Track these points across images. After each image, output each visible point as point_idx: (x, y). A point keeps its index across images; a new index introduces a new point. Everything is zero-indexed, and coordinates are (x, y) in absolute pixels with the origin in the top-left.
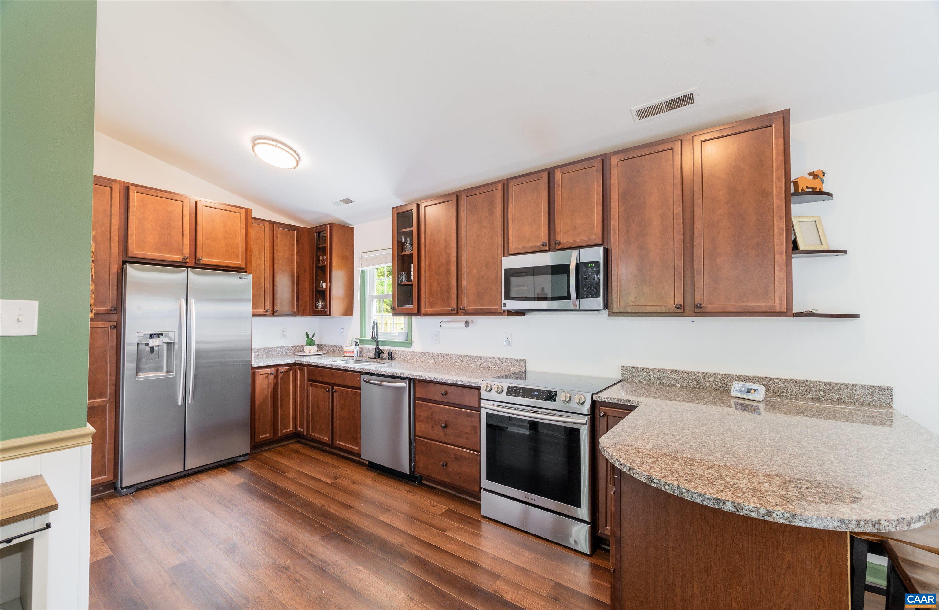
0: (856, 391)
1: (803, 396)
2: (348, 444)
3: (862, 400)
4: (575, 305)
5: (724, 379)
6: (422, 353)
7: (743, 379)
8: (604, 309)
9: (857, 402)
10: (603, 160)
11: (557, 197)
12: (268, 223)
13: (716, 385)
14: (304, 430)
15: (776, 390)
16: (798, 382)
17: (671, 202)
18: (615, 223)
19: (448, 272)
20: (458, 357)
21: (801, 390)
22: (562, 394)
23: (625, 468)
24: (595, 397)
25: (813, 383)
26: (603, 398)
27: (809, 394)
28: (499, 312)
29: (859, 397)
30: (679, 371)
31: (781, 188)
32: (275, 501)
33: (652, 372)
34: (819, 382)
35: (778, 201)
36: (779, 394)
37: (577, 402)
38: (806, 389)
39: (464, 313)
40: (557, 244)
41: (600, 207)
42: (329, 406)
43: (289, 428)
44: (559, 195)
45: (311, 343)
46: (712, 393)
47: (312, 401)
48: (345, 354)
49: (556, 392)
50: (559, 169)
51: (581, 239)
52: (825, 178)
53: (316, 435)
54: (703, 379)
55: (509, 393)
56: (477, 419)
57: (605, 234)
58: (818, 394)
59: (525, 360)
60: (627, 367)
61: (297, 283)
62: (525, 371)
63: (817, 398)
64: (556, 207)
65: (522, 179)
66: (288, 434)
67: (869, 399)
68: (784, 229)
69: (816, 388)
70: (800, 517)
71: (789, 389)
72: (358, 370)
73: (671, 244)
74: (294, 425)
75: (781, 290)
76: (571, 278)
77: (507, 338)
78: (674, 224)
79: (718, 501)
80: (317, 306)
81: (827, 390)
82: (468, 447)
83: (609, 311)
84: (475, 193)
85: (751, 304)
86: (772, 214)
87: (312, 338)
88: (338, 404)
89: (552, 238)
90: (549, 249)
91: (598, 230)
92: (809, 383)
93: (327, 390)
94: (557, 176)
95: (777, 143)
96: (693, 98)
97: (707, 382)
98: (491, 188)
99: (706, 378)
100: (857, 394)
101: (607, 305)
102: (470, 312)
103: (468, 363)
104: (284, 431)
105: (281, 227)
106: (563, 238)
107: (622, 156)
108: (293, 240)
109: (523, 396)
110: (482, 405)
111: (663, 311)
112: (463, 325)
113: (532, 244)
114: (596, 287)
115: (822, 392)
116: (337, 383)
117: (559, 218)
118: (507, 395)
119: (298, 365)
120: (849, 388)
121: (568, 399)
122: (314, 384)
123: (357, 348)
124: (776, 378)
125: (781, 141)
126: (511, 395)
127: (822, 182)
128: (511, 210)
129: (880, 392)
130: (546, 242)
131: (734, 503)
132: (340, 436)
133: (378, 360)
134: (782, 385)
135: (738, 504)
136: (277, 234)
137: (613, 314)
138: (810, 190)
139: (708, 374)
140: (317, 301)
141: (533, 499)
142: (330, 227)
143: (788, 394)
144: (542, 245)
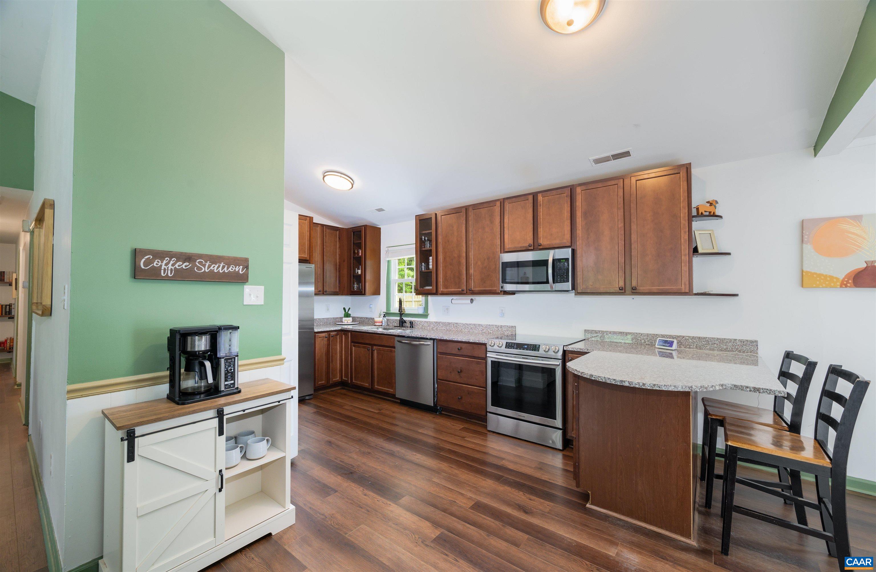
0: (736, 344)
1: (704, 347)
2: (384, 387)
3: (740, 349)
4: (552, 287)
5: (653, 337)
6: (436, 323)
7: (666, 337)
8: (572, 290)
9: (737, 350)
10: (571, 189)
11: (539, 213)
12: (320, 226)
13: (648, 341)
14: (348, 379)
15: (687, 344)
16: (701, 338)
17: (616, 220)
18: (579, 231)
19: (459, 263)
20: (464, 325)
21: (703, 343)
22: (543, 347)
23: (580, 373)
24: (565, 348)
25: (710, 339)
26: (570, 348)
27: (707, 346)
28: (497, 292)
29: (738, 347)
30: (624, 333)
31: (685, 213)
32: (344, 421)
33: (605, 333)
34: (714, 338)
35: (684, 222)
36: (689, 347)
37: (553, 351)
38: (706, 343)
39: (471, 293)
40: (539, 245)
41: (569, 221)
42: (369, 360)
43: (337, 378)
44: (541, 211)
45: (347, 315)
46: (646, 347)
47: (355, 357)
48: (376, 324)
49: (540, 345)
50: (541, 194)
51: (556, 242)
52: (717, 205)
53: (359, 383)
54: (640, 337)
55: (507, 347)
56: (484, 365)
57: (573, 239)
58: (713, 346)
59: (515, 327)
60: (588, 330)
61: (339, 270)
62: (515, 334)
63: (713, 348)
64: (539, 220)
65: (514, 199)
66: (336, 382)
67: (744, 348)
68: (687, 239)
69: (712, 342)
70: (657, 385)
71: (695, 343)
72: (393, 334)
73: (617, 248)
74: (340, 376)
75: (685, 279)
76: (549, 269)
77: (502, 311)
78: (619, 234)
79: (622, 381)
80: (353, 287)
81: (718, 343)
82: (478, 385)
83: (575, 292)
84: (480, 207)
85: (667, 287)
86: (680, 230)
87: (348, 311)
88: (377, 359)
89: (536, 241)
90: (534, 248)
91: (568, 236)
92: (707, 339)
93: (368, 349)
94: (539, 198)
95: (683, 185)
96: (629, 153)
97: (642, 339)
98: (492, 205)
99: (642, 337)
100: (737, 346)
101: (573, 288)
102: (476, 292)
103: (473, 329)
104: (334, 380)
105: (329, 229)
106: (543, 241)
107: (584, 187)
108: (337, 238)
109: (517, 349)
110: (488, 355)
111: (611, 291)
112: (469, 301)
113: (521, 245)
114: (566, 276)
115: (716, 345)
116: (376, 343)
117: (541, 227)
118: (506, 348)
119: (342, 332)
120: (732, 342)
121: (547, 350)
122: (357, 345)
123: (385, 319)
124: (687, 336)
125: (685, 183)
126: (508, 348)
127: (715, 207)
128: (506, 220)
129: (750, 344)
130: (531, 243)
131: (629, 382)
132: (378, 382)
133: (403, 328)
134: (691, 341)
135: (631, 382)
136: (326, 234)
137: (578, 294)
138: (708, 213)
139: (643, 334)
140: (354, 284)
141: (524, 417)
142: (365, 228)
143: (695, 346)
144: (529, 246)
